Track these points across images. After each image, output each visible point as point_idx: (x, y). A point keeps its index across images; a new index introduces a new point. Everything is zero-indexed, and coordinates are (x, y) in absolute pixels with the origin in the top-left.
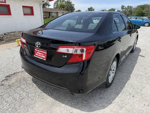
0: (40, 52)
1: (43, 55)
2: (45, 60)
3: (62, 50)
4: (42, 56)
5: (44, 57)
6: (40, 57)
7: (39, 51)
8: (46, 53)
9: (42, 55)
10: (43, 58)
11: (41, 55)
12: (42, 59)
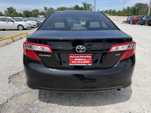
0: (80, 58)
1: (86, 60)
2: (91, 65)
3: (114, 49)
4: (84, 62)
5: (88, 62)
6: (80, 64)
7: (78, 57)
8: (90, 57)
9: (84, 60)
10: (88, 64)
11: (82, 61)
12: (85, 65)
